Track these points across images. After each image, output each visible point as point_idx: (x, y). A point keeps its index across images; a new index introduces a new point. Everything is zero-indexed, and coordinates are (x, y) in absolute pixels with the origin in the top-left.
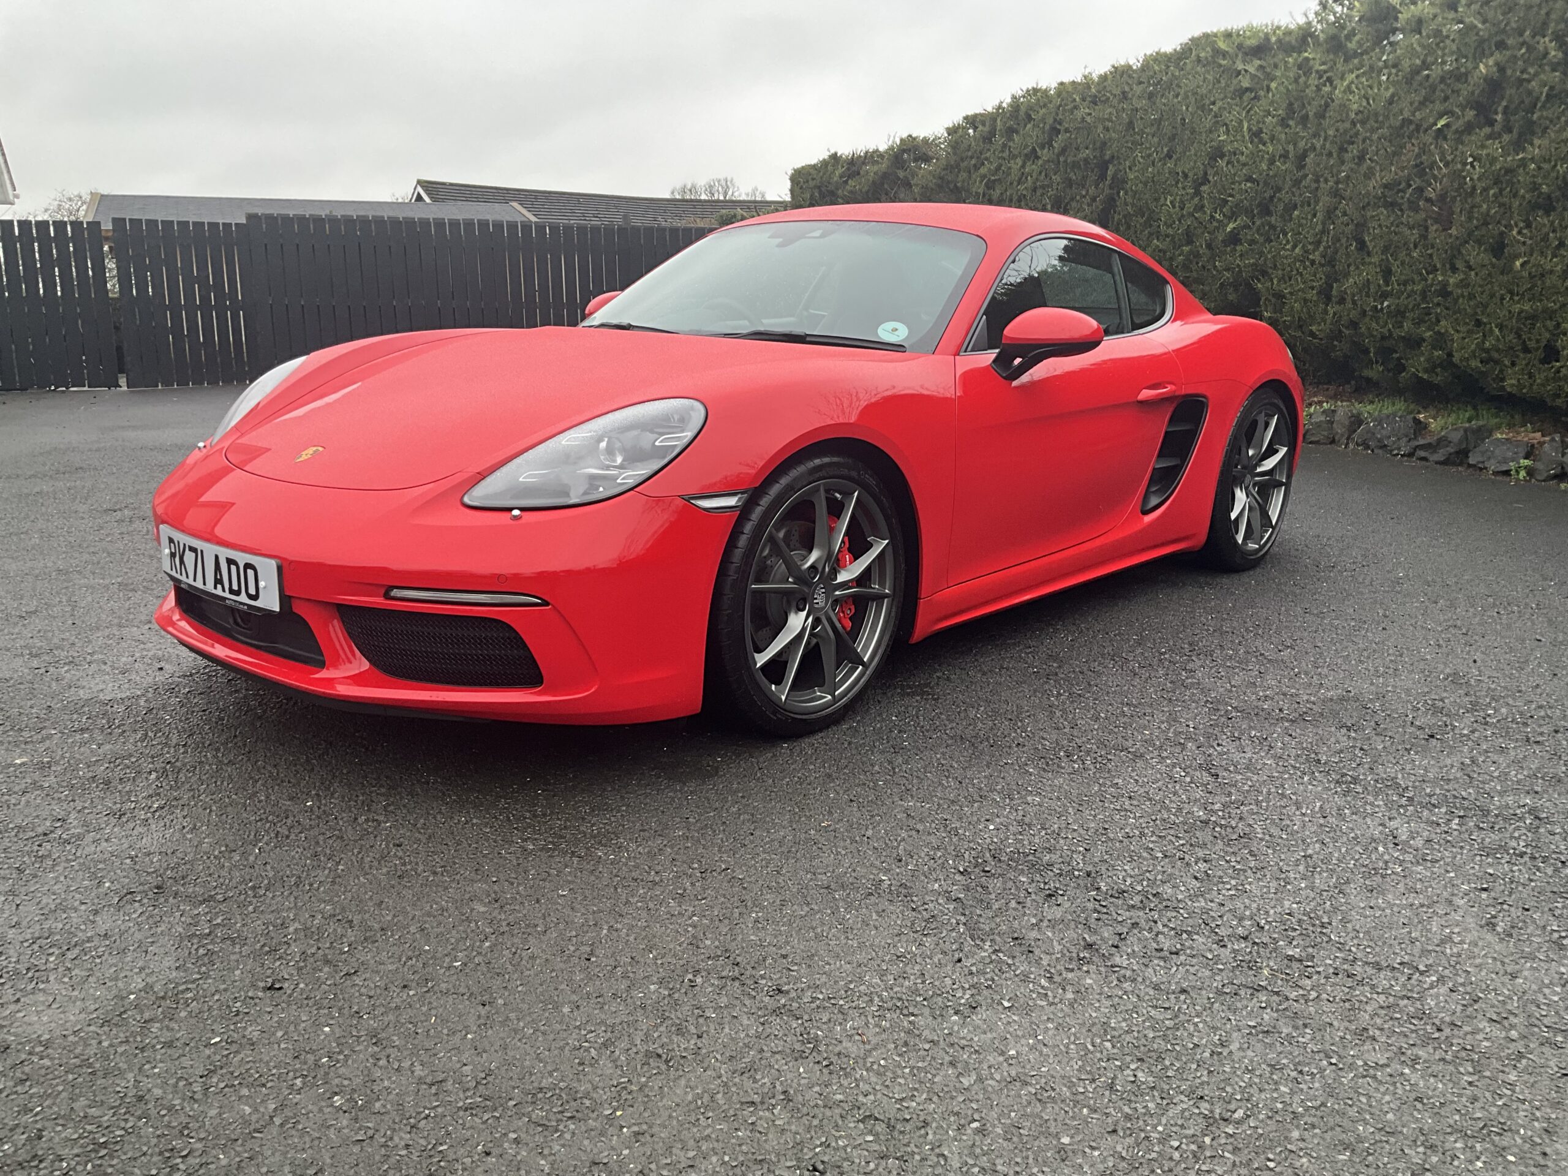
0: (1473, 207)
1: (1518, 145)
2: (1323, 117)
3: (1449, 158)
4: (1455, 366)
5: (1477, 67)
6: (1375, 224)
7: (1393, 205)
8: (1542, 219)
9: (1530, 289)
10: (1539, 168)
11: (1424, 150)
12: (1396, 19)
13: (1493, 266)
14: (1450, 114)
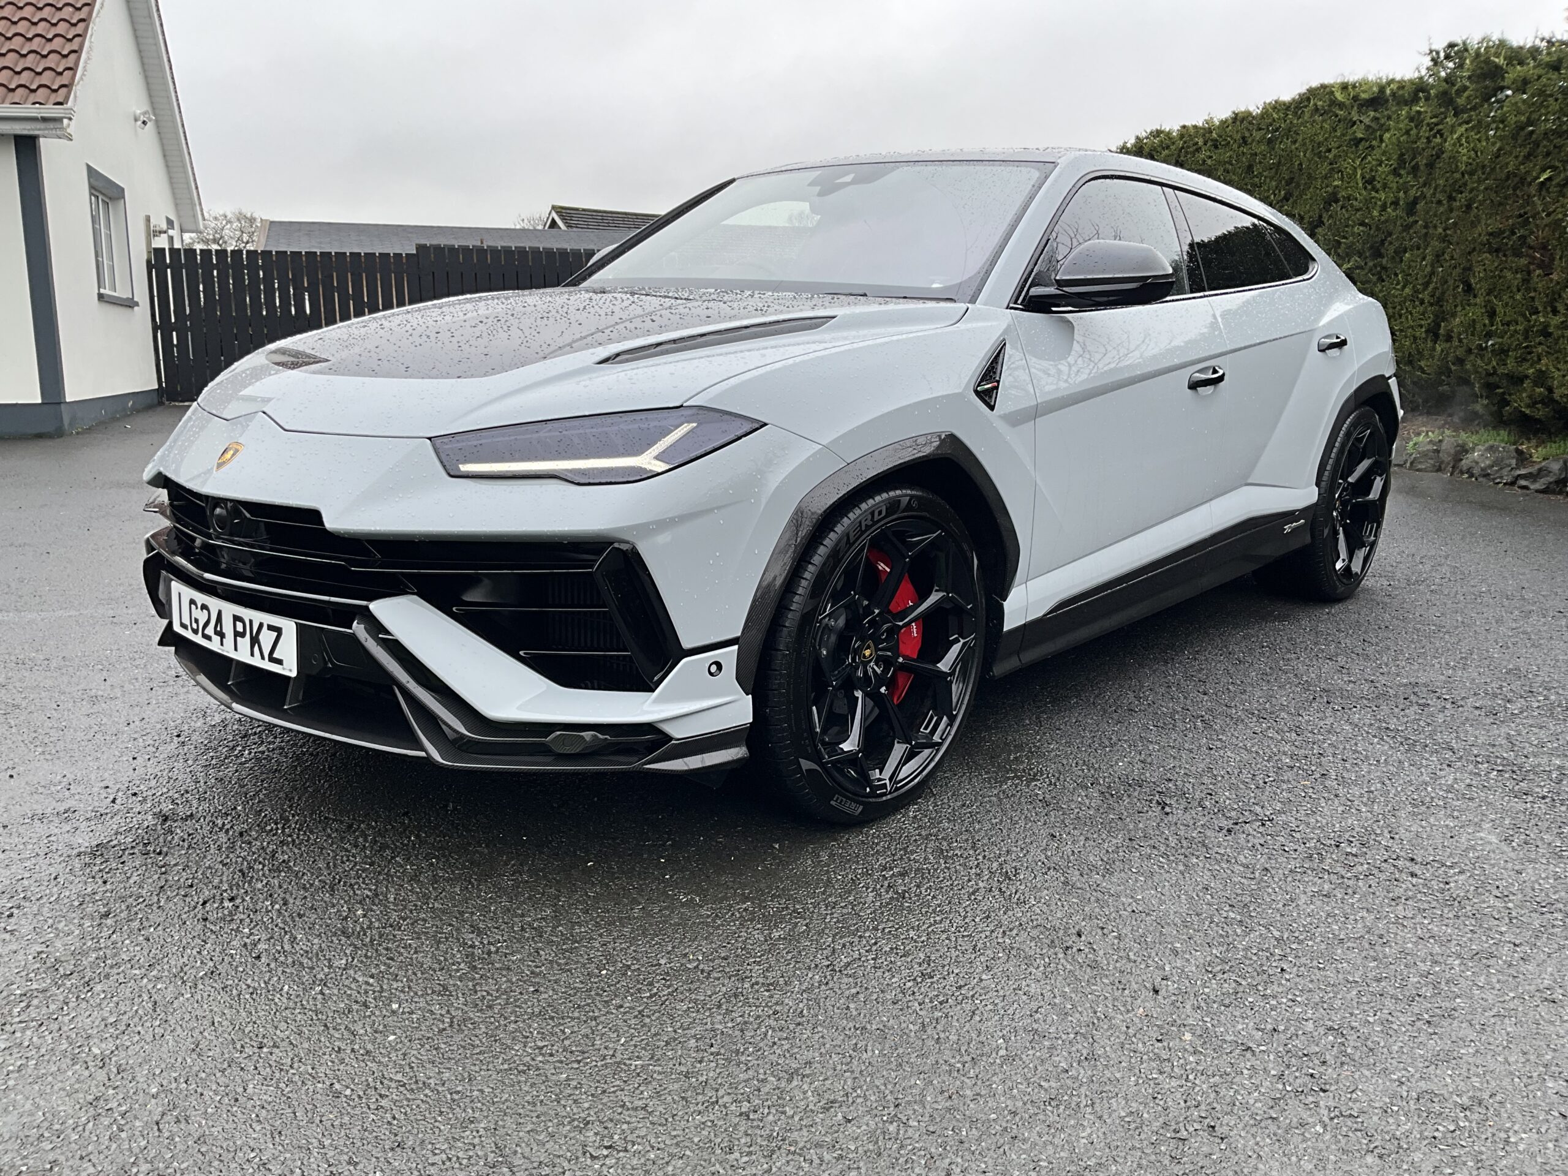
2: (1434, 168)
3: (1551, 209)
4: (1557, 401)
6: (1481, 268)
7: (1498, 250)
11: (1527, 201)
12: (1503, 78)
14: (1554, 168)
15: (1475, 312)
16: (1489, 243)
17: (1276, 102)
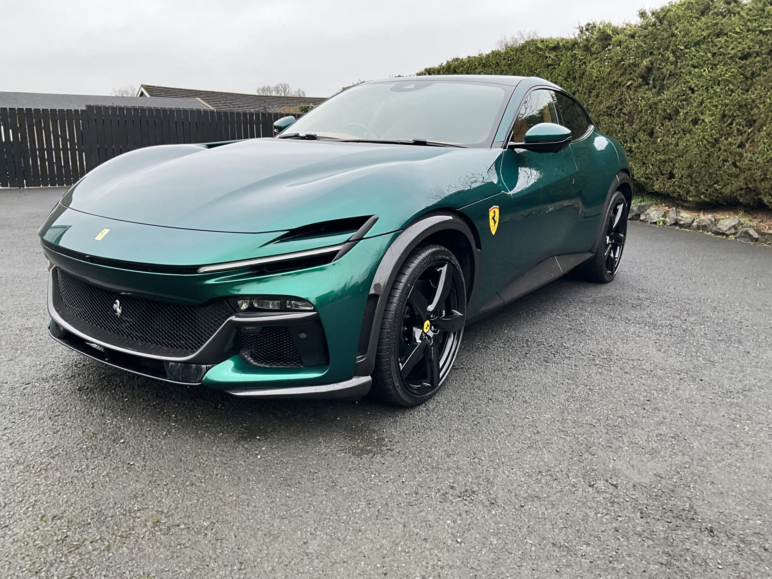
0: (642, 117)
1: (658, 94)
2: (582, 78)
3: (632, 97)
4: (635, 180)
5: (642, 62)
7: (610, 115)
8: (667, 123)
9: (664, 150)
10: (667, 103)
11: (622, 94)
12: (611, 40)
13: (650, 141)
14: (633, 80)
16: (607, 112)
17: (511, 47)
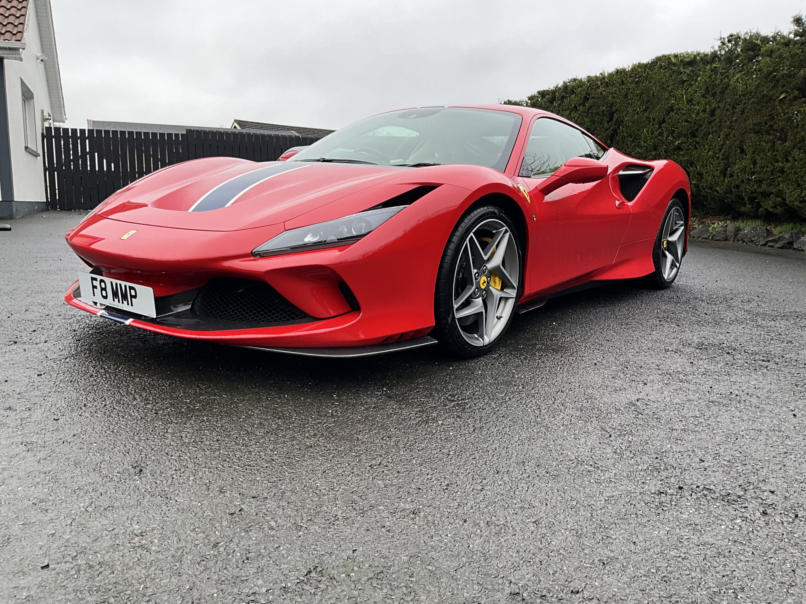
0: (797, 133)
2: (724, 93)
3: (786, 112)
5: (799, 72)
6: (750, 141)
7: (758, 132)
11: (773, 108)
12: (760, 50)
14: (786, 92)
15: (746, 162)
16: (754, 129)
17: (639, 63)
